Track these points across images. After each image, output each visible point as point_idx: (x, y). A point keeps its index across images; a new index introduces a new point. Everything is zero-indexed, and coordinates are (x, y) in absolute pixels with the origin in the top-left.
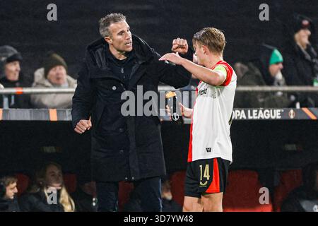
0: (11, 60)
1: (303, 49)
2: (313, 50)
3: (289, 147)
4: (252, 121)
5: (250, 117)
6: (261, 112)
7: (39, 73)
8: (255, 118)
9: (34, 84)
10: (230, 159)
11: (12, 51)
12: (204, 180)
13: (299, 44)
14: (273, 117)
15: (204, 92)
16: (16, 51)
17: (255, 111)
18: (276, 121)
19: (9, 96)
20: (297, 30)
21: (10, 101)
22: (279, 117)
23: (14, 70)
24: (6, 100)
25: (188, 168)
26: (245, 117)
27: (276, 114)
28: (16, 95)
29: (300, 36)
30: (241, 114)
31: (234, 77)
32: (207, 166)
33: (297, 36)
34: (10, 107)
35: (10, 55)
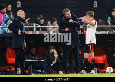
0: (42, 19)
1: (114, 16)
3: (110, 41)
4: (101, 34)
5: (101, 33)
6: (103, 32)
8: (102, 33)
10: (96, 43)
11: (42, 16)
12: (90, 49)
13: (113, 15)
14: (106, 33)
15: (90, 27)
16: (43, 17)
17: (102, 32)
18: (107, 34)
19: (41, 28)
20: (112, 12)
21: (41, 29)
22: (108, 33)
24: (40, 29)
25: (85, 46)
26: (99, 33)
27: (107, 32)
28: (43, 28)
29: (113, 13)
30: (98, 32)
31: (97, 23)
32: (90, 46)
33: (112, 13)
34: (41, 31)
35: (41, 17)
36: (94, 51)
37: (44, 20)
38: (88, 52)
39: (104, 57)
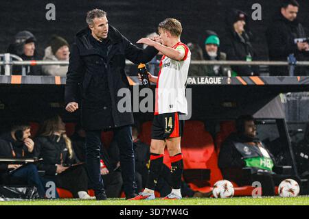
1: (240, 34)
2: (246, 35)
3: (227, 104)
4: (201, 85)
5: (199, 83)
7: (48, 50)
8: (203, 83)
9: (44, 58)
11: (30, 35)
13: (237, 30)
14: (216, 83)
16: (32, 35)
17: (202, 79)
18: (217, 85)
19: (26, 66)
21: (27, 70)
22: (220, 83)
23: (30, 48)
24: (24, 69)
25: (154, 119)
26: (195, 83)
27: (218, 81)
29: (238, 25)
30: (193, 81)
31: (189, 54)
33: (235, 25)
34: (27, 74)
35: (28, 37)
36: (182, 134)
37: (35, 46)
38: (164, 137)
39: (207, 152)
